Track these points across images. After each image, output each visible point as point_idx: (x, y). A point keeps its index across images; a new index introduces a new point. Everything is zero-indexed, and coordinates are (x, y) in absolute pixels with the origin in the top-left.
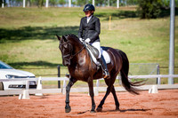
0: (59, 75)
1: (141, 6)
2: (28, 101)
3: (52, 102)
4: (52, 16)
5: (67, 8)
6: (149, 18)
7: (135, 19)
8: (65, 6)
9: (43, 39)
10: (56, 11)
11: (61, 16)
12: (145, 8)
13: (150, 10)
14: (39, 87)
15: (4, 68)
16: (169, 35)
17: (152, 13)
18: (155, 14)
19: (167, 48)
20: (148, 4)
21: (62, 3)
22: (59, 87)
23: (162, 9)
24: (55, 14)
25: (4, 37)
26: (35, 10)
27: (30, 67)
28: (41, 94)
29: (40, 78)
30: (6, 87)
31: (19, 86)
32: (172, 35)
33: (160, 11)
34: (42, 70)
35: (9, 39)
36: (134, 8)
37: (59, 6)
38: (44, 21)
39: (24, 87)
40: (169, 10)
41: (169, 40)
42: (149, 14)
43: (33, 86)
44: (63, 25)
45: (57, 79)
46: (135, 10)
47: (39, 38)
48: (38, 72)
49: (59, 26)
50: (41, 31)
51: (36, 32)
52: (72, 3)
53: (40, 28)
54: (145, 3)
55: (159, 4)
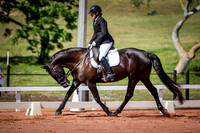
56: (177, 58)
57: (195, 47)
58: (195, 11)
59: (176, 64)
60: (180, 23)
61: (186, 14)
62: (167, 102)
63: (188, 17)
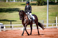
0: (11, 24)
1: (38, 1)
2: (1, 32)
3: (9, 33)
4: (9, 5)
5: (14, 2)
6: (40, 5)
7: (36, 6)
8: (13, 2)
9: (6, 12)
10: (10, 3)
11: (11, 5)
12: (39, 2)
13: (41, 3)
14: (5, 28)
16: (47, 11)
17: (41, 4)
18: (42, 4)
19: (46, 15)
20: (40, 1)
21: (12, 1)
22: (11, 28)
23: (45, 2)
24: (10, 4)
26: (3, 3)
27: (2, 21)
28: (5, 30)
29: (5, 25)
32: (48, 11)
33: (44, 3)
34: (6, 22)
36: (35, 2)
37: (11, 2)
38: (6, 7)
40: (47, 3)
41: (47, 13)
42: (40, 4)
43: (3, 28)
44: (12, 8)
45: (10, 25)
46: (36, 3)
47: (5, 12)
48: (4, 23)
49: (11, 8)
50: (5, 10)
51: (3, 10)
52: (15, 1)
53: (5, 9)
54: (39, 1)
55: (43, 1)
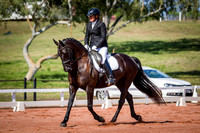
14: (195, 94)
15: (163, 77)
25: (162, 48)
28: (196, 102)
29: (196, 87)
30: (164, 95)
31: (177, 94)
35: (166, 50)
39: (181, 94)
43: (189, 94)
47: (194, 50)
48: (193, 80)
50: (196, 43)
51: (191, 44)
56: (27, 68)
57: (41, 60)
58: (41, 32)
59: (26, 73)
60: (29, 41)
61: (34, 34)
62: (19, 103)
63: (35, 36)
